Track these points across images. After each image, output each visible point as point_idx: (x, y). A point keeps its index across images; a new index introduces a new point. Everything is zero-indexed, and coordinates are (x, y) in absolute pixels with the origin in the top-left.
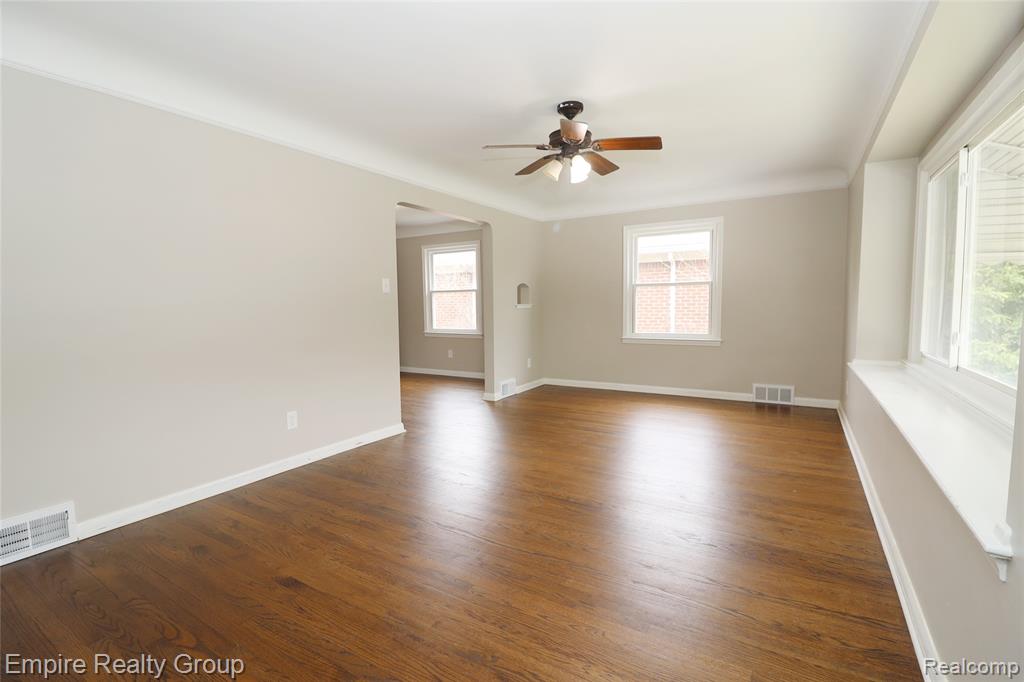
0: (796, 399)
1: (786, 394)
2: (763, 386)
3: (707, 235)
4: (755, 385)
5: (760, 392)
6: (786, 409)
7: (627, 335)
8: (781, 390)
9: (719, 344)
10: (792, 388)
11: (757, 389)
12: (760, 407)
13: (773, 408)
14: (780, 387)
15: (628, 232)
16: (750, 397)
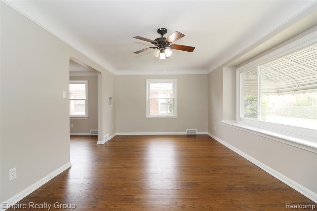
0: (198, 132)
1: (195, 132)
2: (192, 129)
3: (172, 84)
4: (187, 129)
5: (188, 131)
6: (195, 136)
7: (148, 116)
8: (194, 130)
9: (176, 118)
10: (196, 129)
11: (187, 130)
12: (188, 136)
13: (192, 136)
14: (193, 129)
15: (147, 81)
16: (185, 133)
